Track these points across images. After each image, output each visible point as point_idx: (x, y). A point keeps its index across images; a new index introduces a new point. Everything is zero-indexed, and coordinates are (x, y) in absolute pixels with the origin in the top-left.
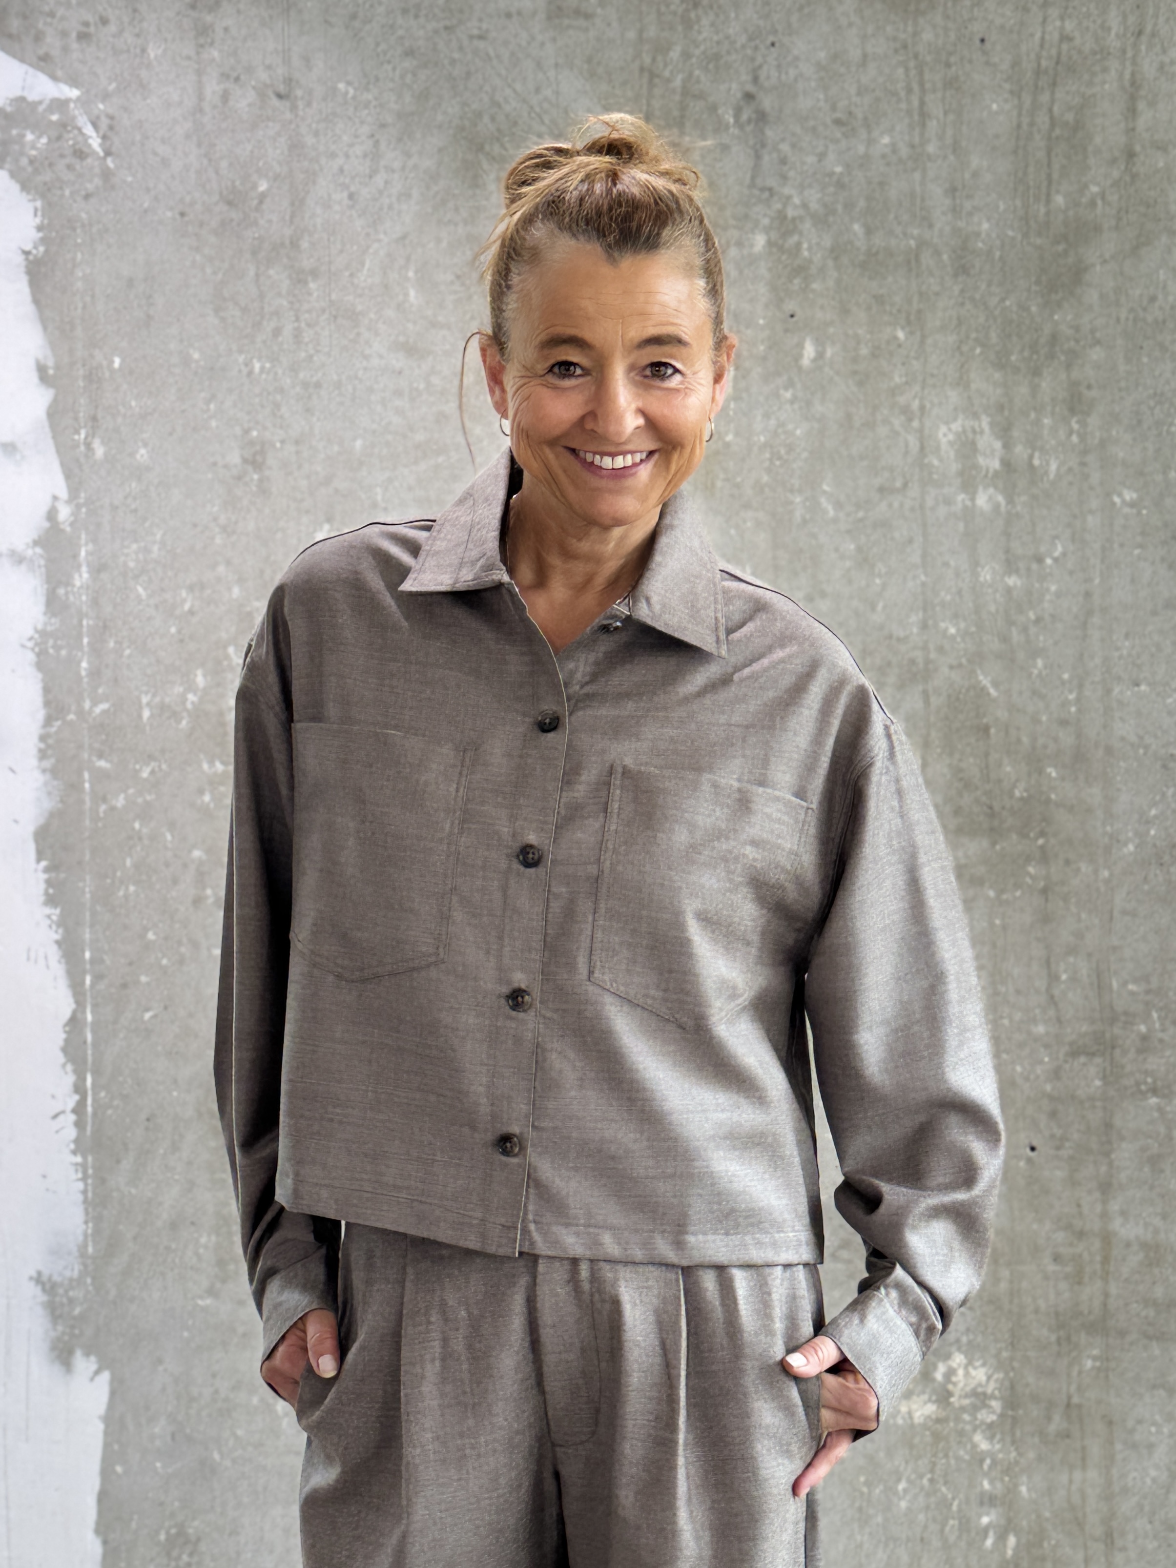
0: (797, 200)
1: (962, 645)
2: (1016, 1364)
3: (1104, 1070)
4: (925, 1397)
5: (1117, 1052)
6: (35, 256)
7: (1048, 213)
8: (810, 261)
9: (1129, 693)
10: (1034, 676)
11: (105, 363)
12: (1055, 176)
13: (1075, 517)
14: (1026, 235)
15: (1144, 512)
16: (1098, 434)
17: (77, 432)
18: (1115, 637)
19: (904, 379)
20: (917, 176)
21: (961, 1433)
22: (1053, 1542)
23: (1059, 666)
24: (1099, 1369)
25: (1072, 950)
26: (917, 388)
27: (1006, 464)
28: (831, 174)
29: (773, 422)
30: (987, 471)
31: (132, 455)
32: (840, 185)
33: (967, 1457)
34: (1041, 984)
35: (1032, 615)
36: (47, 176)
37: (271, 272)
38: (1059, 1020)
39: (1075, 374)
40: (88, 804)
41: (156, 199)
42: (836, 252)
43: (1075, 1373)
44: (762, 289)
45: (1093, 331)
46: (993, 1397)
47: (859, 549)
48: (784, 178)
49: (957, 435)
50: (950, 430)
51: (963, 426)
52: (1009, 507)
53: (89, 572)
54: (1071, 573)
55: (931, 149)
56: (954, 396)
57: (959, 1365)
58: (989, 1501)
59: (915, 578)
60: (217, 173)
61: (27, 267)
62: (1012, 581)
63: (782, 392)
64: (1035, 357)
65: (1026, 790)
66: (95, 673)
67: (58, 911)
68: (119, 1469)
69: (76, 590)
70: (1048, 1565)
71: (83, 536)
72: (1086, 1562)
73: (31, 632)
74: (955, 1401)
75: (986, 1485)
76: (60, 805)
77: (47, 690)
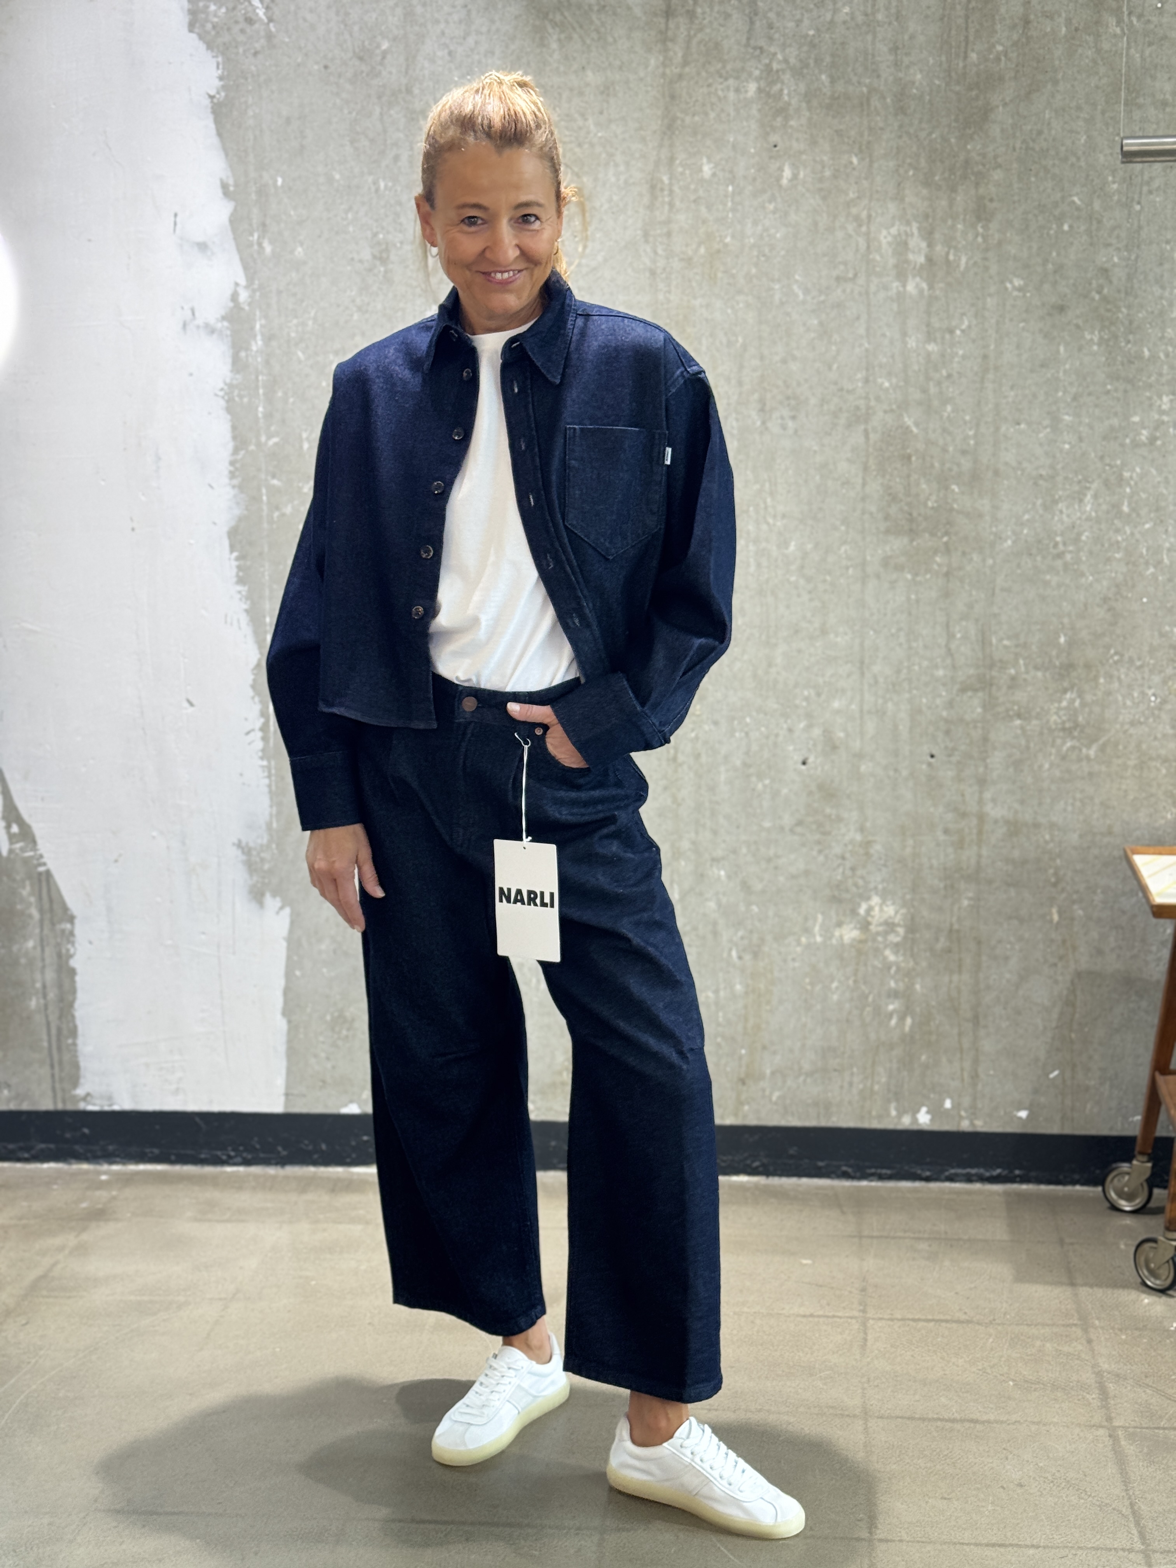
0: (780, 57)
1: (893, 396)
2: (916, 903)
3: (984, 701)
5: (994, 688)
6: (218, 99)
7: (965, 67)
8: (789, 104)
9: (1012, 430)
10: (944, 418)
11: (270, 182)
12: (971, 38)
13: (978, 298)
14: (947, 84)
15: (1028, 295)
16: (997, 236)
17: (252, 235)
18: (1003, 389)
19: (856, 195)
20: (869, 37)
21: (876, 950)
22: (937, 1022)
23: (963, 411)
24: (973, 906)
25: (965, 617)
26: (865, 202)
27: (930, 260)
28: (807, 35)
29: (760, 228)
30: (916, 263)
31: (292, 252)
32: (812, 45)
33: (880, 966)
34: (942, 641)
35: (944, 373)
36: (226, 38)
37: (392, 112)
38: (954, 667)
39: (981, 191)
40: (265, 508)
41: (306, 55)
42: (808, 97)
43: (956, 909)
44: (754, 125)
45: (996, 157)
46: (899, 925)
47: (821, 324)
48: (771, 39)
49: (895, 237)
50: (889, 233)
51: (899, 230)
52: (931, 292)
53: (263, 340)
54: (974, 341)
55: (880, 17)
56: (892, 208)
57: (876, 904)
58: (894, 994)
59: (861, 345)
60: (351, 35)
61: (212, 108)
62: (931, 347)
63: (767, 205)
64: (953, 177)
65: (936, 502)
66: (268, 416)
67: (246, 588)
68: (298, 973)
69: (253, 353)
70: (933, 1038)
71: (258, 313)
72: (960, 1034)
73: (222, 385)
74: (873, 928)
75: (892, 984)
76: (245, 512)
77: (234, 428)
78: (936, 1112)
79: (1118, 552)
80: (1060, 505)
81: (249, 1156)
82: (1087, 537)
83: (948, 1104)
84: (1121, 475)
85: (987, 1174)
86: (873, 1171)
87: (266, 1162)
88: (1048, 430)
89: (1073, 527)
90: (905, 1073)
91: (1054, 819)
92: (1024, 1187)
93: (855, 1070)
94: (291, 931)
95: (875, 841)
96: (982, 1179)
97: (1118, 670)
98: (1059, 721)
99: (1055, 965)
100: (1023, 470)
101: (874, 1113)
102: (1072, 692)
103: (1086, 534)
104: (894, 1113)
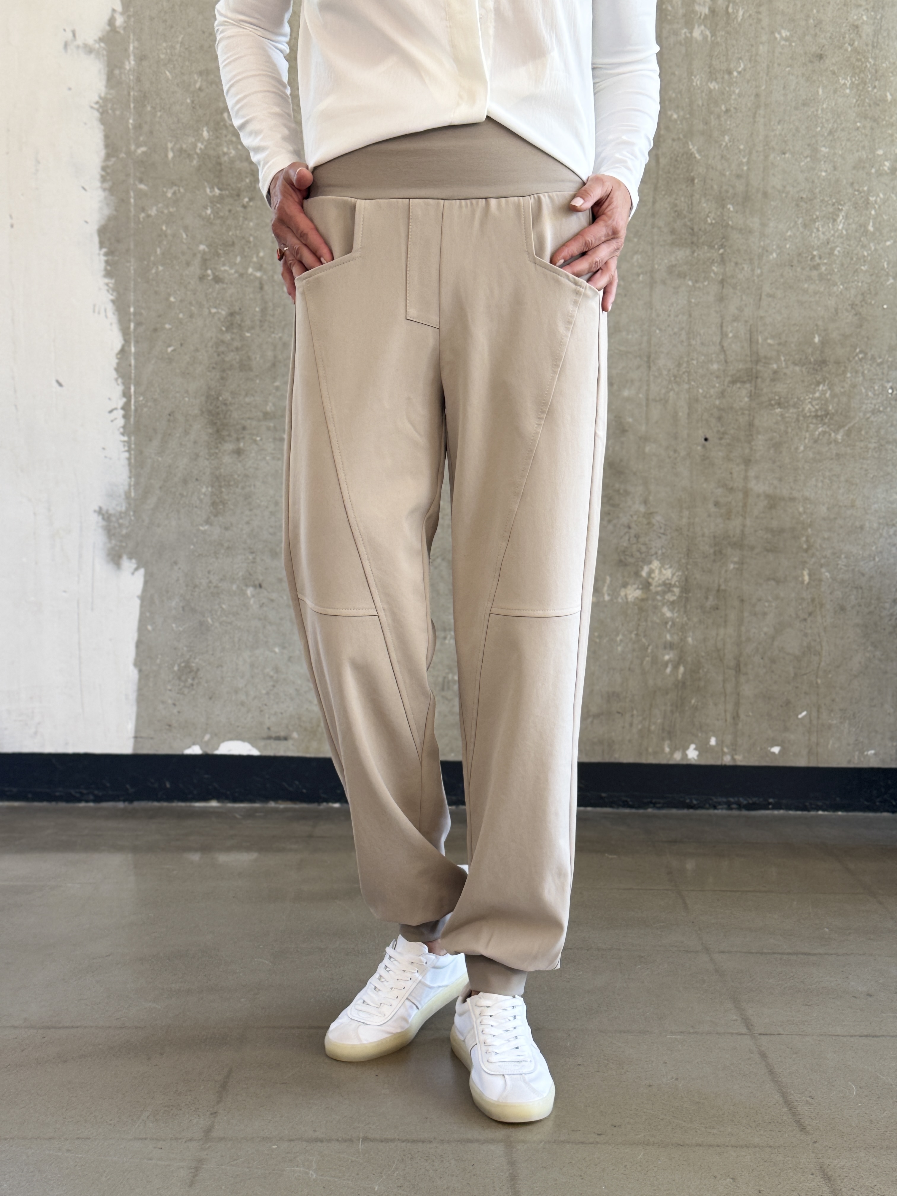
1: (680, 126)
2: (689, 567)
3: (751, 391)
4: (635, 586)
5: (759, 380)
9: (779, 158)
10: (723, 147)
13: (752, 46)
15: (793, 44)
18: (772, 123)
21: (655, 607)
22: (705, 670)
23: (738, 140)
24: (737, 569)
25: (736, 319)
27: (713, 11)
30: (701, 15)
33: (658, 621)
34: (717, 339)
35: (723, 108)
38: (726, 362)
40: (132, 209)
43: (723, 572)
46: (675, 586)
52: (713, 38)
53: (135, 60)
54: (748, 82)
57: (656, 567)
58: (670, 646)
62: (713, 85)
65: (714, 219)
66: (138, 127)
67: (113, 281)
68: (149, 628)
69: (126, 72)
70: (702, 684)
71: (132, 36)
72: (724, 681)
73: (97, 99)
74: (653, 588)
75: (668, 637)
76: (115, 213)
77: (107, 137)
78: (703, 748)
79: (864, 266)
80: (817, 224)
81: (100, 794)
82: (839, 252)
83: (713, 741)
84: (868, 199)
85: (745, 802)
86: (649, 800)
87: (115, 798)
88: (809, 159)
89: (828, 243)
90: (677, 714)
91: (807, 494)
92: (776, 812)
93: (635, 712)
94: (145, 590)
95: (656, 513)
96: (740, 807)
97: (863, 366)
98: (813, 409)
99: (805, 620)
100: (788, 193)
101: (650, 750)
102: (824, 385)
103: (838, 249)
104: (667, 750)
